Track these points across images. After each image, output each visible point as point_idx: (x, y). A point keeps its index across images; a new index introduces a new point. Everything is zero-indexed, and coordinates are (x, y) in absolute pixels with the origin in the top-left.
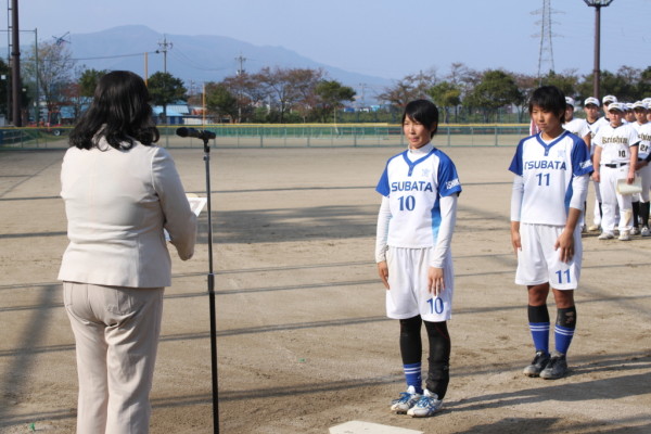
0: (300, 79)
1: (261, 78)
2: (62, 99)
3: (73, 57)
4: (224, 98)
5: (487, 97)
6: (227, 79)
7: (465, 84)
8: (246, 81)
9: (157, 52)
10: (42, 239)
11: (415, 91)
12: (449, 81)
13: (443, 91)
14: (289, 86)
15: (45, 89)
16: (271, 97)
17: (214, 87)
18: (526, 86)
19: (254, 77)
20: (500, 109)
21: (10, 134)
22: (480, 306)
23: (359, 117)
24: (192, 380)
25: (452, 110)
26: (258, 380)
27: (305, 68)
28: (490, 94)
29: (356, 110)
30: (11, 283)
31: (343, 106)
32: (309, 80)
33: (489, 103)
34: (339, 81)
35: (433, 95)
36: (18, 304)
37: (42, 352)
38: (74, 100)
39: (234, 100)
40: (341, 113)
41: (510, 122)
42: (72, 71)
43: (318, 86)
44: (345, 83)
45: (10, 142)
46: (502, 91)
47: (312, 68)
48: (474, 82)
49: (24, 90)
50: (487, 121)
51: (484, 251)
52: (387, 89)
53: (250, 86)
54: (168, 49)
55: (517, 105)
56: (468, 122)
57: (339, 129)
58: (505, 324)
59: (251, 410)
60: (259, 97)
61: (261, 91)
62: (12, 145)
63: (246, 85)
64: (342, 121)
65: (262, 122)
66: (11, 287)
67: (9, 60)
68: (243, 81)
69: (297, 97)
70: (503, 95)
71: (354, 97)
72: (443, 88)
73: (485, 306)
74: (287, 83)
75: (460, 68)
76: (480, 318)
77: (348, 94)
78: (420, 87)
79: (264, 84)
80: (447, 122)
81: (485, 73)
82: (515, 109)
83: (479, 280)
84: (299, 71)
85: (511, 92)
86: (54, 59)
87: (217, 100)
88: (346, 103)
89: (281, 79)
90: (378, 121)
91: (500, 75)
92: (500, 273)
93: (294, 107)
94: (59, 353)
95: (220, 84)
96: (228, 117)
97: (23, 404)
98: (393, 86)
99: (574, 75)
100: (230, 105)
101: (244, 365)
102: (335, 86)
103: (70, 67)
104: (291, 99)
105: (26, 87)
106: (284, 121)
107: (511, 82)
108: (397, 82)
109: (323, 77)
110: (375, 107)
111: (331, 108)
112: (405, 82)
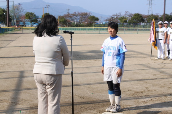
0: (84, 15)
1: (74, 15)
2: (20, 20)
3: (23, 8)
4: (64, 20)
5: (135, 21)
6: (65, 15)
7: (129, 17)
8: (70, 16)
9: (46, 7)
10: (18, 58)
11: (115, 19)
12: (124, 16)
13: (123, 19)
14: (81, 17)
15: (16, 17)
16: (77, 20)
17: (61, 17)
18: (145, 18)
19: (72, 15)
20: (138, 24)
21: (6, 29)
22: (139, 79)
23: (100, 26)
24: (62, 99)
25: (125, 24)
26: (80, 99)
27: (85, 12)
28: (135, 20)
29: (99, 23)
30: (10, 71)
31: (96, 22)
32: (86, 15)
33: (135, 22)
34: (95, 16)
35: (120, 20)
36: (13, 77)
37: (21, 90)
38: (23, 20)
39: (66, 21)
40: (95, 24)
41: (141, 27)
42: (23, 12)
43: (89, 17)
44: (96, 16)
45: (6, 31)
46: (139, 19)
47: (87, 12)
48: (131, 16)
49: (10, 17)
50: (135, 27)
51: (138, 63)
52: (108, 18)
53: (70, 17)
54: (49, 7)
55: (143, 23)
56: (129, 27)
57: (95, 29)
58: (147, 84)
59: (80, 108)
60: (73, 20)
61: (74, 18)
62: (7, 32)
63: (69, 17)
64: (95, 27)
65: (74, 27)
66: (11, 72)
67: (6, 9)
68: (69, 15)
69: (83, 20)
70: (139, 20)
71: (99, 20)
72: (123, 18)
73: (140, 79)
74: (81, 16)
75: (128, 13)
76: (140, 82)
77: (97, 19)
78: (117, 18)
79: (74, 16)
80: (124, 27)
81: (134, 14)
82: (142, 24)
83: (138, 71)
84: (84, 13)
85: (141, 19)
86: (18, 9)
87: (62, 21)
88: (97, 22)
89: (79, 15)
90: (105, 27)
91: (138, 15)
92: (143, 69)
93: (82, 23)
94: (25, 91)
95: (63, 16)
96: (65, 25)
97: (17, 105)
98: (109, 17)
99: (158, 15)
100: (65, 22)
101: (76, 95)
102: (94, 17)
103: (22, 11)
104: (82, 20)
105: (11, 16)
106: (80, 26)
107: (141, 17)
108: (110, 16)
109: (90, 15)
110: (104, 23)
111: (92, 23)
112: (113, 16)
